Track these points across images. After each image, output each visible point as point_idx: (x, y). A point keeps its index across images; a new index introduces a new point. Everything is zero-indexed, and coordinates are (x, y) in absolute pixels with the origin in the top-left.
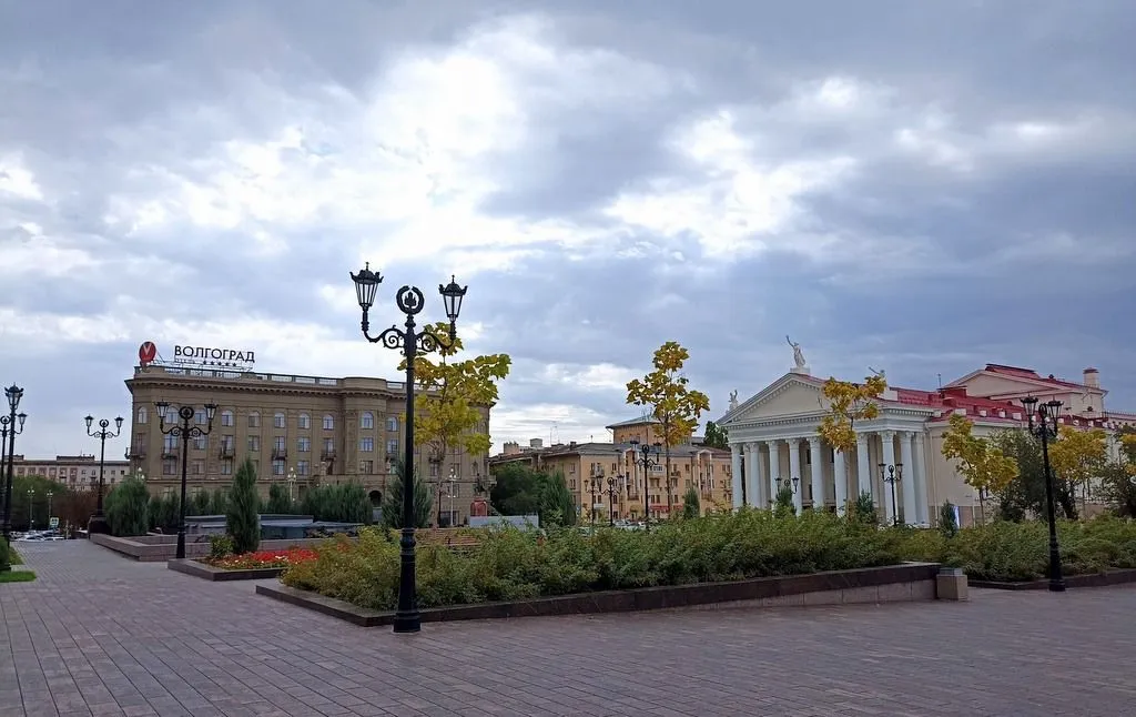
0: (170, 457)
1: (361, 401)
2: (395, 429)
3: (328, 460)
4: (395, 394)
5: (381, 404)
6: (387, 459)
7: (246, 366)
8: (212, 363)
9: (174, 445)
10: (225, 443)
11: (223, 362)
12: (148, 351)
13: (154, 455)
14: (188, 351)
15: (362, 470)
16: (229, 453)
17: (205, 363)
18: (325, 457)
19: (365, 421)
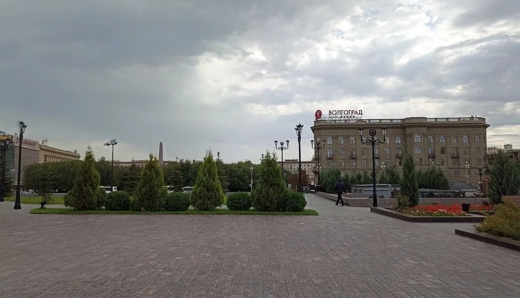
0: (330, 159)
1: (414, 129)
2: (432, 142)
3: (399, 158)
4: (431, 124)
5: (424, 130)
6: (429, 157)
7: (359, 117)
8: (344, 117)
9: (331, 153)
10: (352, 152)
11: (349, 116)
12: (319, 114)
13: (324, 159)
14: (334, 113)
15: (417, 163)
16: (354, 156)
17: (341, 117)
18: (397, 157)
19: (417, 139)
